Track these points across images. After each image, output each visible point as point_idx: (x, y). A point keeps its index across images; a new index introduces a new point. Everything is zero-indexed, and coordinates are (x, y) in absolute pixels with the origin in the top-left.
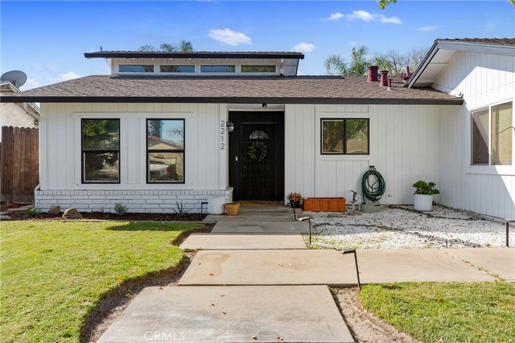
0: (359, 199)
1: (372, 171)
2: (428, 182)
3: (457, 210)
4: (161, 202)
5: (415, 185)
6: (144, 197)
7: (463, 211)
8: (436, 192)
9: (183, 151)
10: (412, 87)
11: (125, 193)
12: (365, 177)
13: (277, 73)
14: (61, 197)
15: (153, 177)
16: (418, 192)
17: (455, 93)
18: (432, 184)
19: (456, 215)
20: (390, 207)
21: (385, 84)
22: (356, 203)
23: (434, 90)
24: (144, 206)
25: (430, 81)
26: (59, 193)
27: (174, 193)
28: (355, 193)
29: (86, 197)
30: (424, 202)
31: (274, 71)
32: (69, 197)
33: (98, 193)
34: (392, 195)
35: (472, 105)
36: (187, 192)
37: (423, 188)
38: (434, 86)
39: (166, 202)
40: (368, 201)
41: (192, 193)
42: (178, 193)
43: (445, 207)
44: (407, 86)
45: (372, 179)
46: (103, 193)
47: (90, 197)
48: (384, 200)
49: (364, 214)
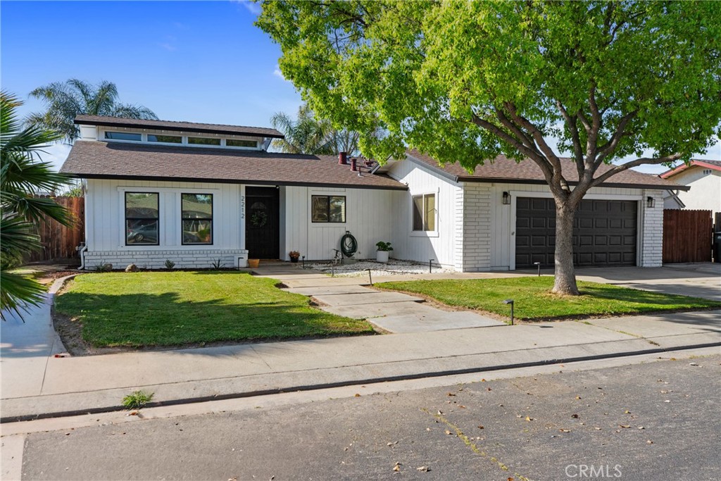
0: (340, 255)
1: (348, 235)
2: (386, 242)
3: (405, 261)
4: (195, 259)
5: (377, 245)
6: (180, 256)
7: (409, 261)
8: (391, 249)
9: (212, 220)
10: (374, 174)
11: (164, 252)
12: (343, 239)
13: (258, 148)
14: (108, 257)
15: (186, 240)
16: (379, 250)
17: (403, 182)
18: (389, 244)
19: (404, 263)
20: (360, 260)
21: (355, 169)
22: (338, 258)
23: (389, 177)
24: (181, 263)
25: (385, 170)
26: (107, 254)
27: (205, 252)
28: (337, 251)
29: (131, 257)
30: (383, 256)
31: (256, 146)
32: (115, 257)
33: (142, 253)
34: (361, 253)
35: (414, 192)
36: (216, 252)
37: (383, 246)
38: (388, 174)
39: (198, 259)
40: (346, 257)
41: (220, 252)
42: (209, 252)
43: (396, 260)
44: (370, 172)
45: (348, 241)
46: (146, 253)
47: (150, 257)
48: (356, 256)
49: (345, 266)
